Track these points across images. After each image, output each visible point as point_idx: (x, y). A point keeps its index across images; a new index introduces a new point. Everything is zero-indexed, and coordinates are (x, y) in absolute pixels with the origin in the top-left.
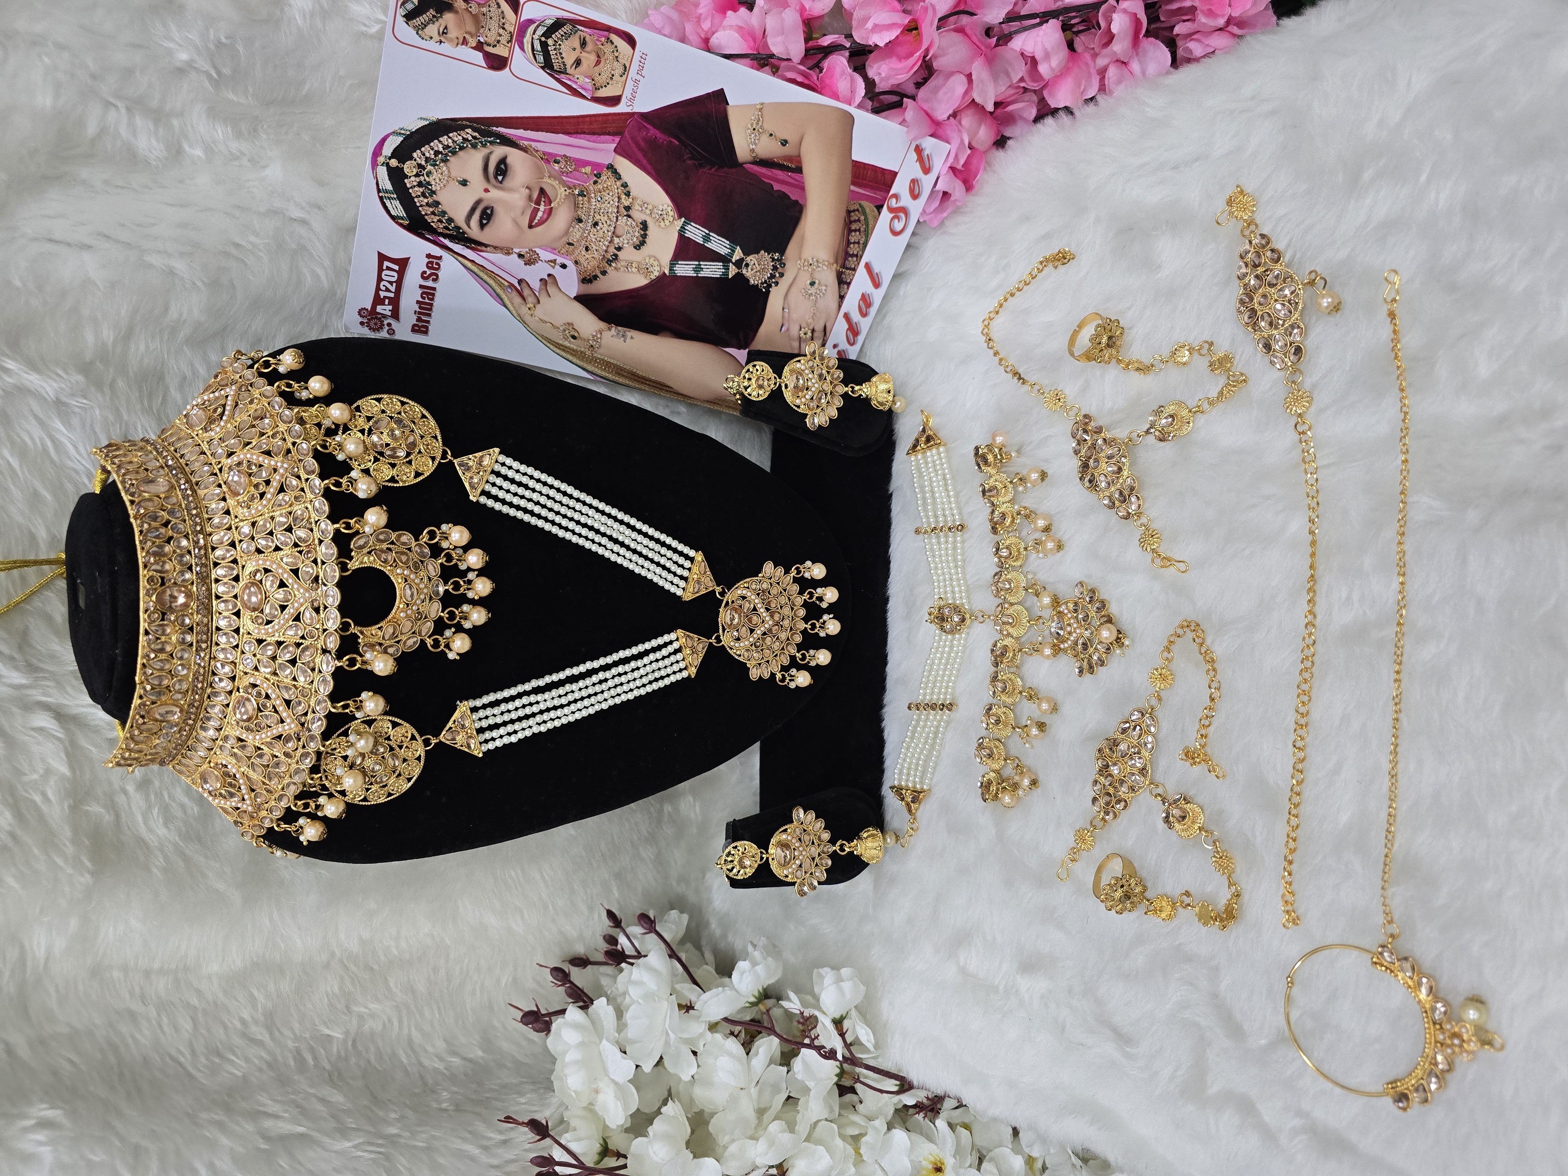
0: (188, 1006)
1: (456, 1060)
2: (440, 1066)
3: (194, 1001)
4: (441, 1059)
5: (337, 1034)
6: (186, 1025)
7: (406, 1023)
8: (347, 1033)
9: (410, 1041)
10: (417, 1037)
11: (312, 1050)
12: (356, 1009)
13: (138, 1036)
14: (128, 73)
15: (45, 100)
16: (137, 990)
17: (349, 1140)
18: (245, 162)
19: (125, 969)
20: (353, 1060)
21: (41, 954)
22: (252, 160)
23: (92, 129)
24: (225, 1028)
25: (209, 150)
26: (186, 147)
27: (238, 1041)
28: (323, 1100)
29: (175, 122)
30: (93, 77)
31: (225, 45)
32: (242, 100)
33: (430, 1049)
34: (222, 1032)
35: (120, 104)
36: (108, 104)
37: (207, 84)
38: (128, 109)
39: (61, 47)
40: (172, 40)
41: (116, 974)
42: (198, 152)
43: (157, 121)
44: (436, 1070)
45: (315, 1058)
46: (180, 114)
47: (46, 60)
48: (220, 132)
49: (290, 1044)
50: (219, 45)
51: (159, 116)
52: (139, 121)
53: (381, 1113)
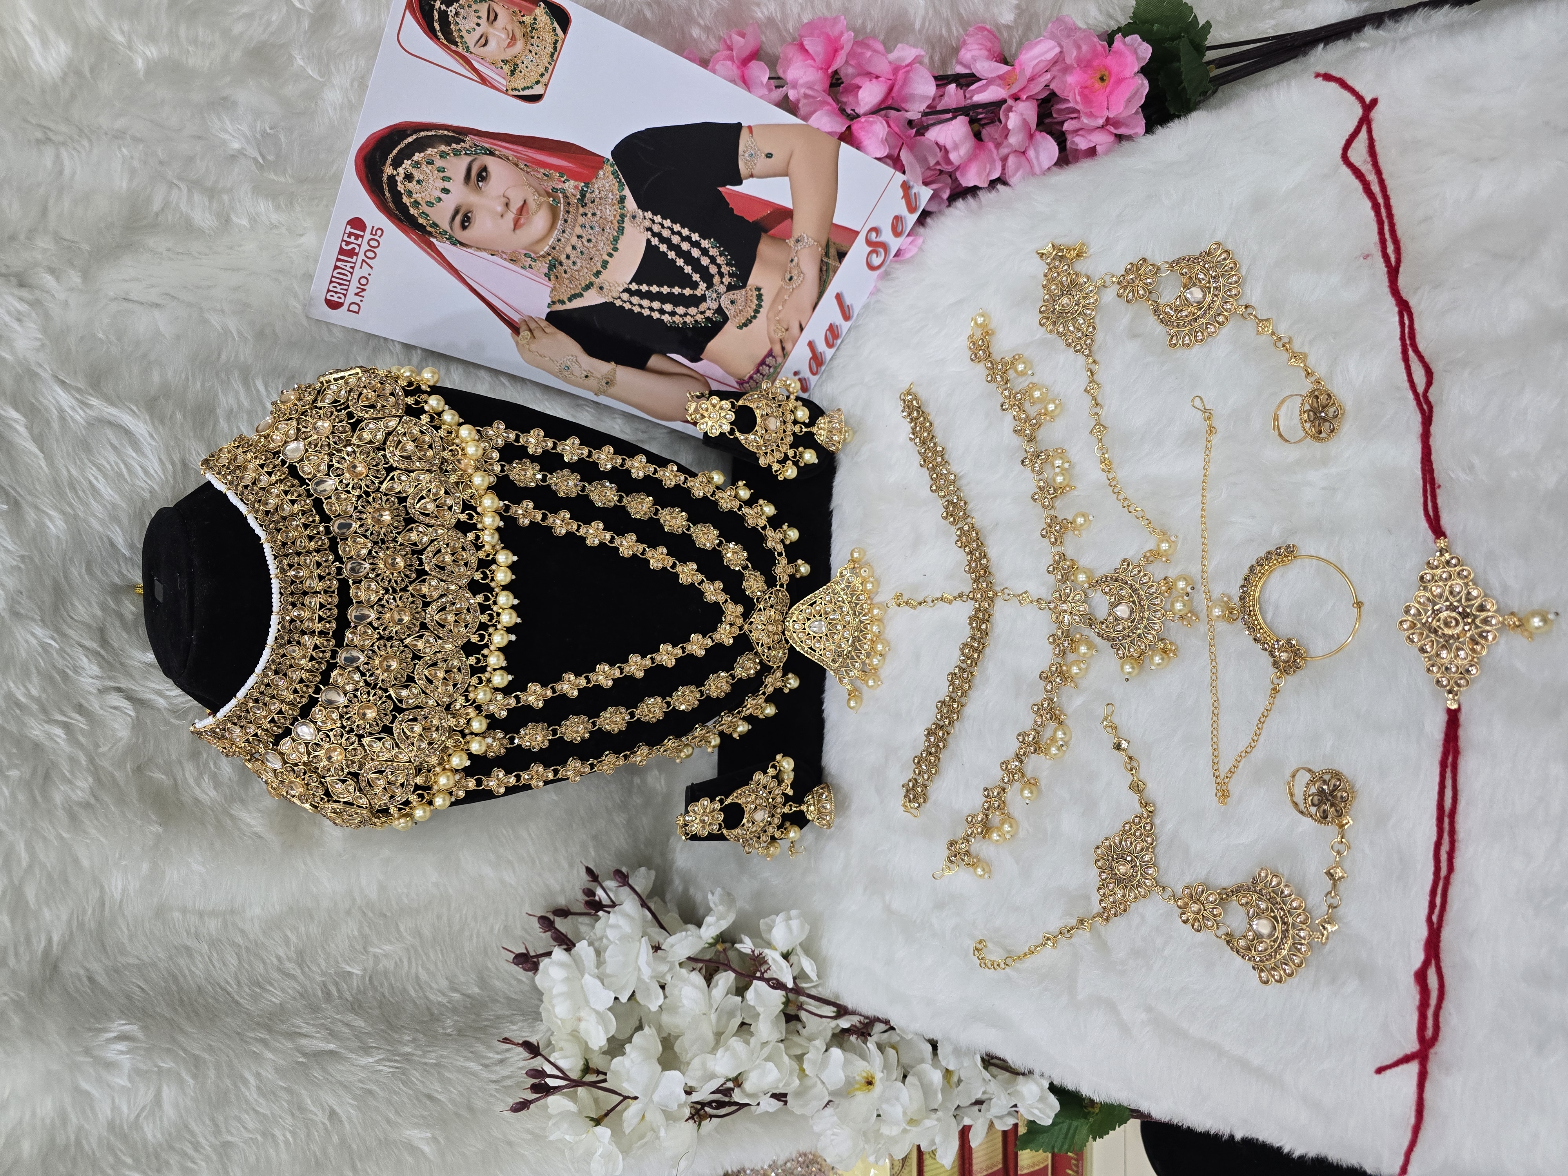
0: (234, 944)
1: (456, 996)
2: (444, 1000)
3: (239, 940)
4: (444, 994)
5: (357, 971)
6: (233, 961)
7: (414, 964)
8: (365, 970)
9: (417, 977)
10: (424, 976)
11: (336, 984)
12: (371, 950)
13: (194, 969)
14: (190, 160)
15: (121, 183)
16: (193, 930)
17: (372, 1056)
18: (283, 230)
19: (184, 911)
20: (370, 993)
21: (117, 895)
22: (289, 230)
23: (156, 206)
24: (264, 963)
25: (253, 220)
26: (235, 219)
27: (275, 975)
28: (347, 1025)
29: (226, 198)
30: (161, 163)
31: (268, 134)
32: (282, 179)
33: (434, 986)
34: (261, 966)
35: (182, 185)
36: (171, 185)
37: (254, 168)
38: (189, 190)
39: (136, 140)
40: (225, 131)
41: (177, 915)
42: (244, 222)
43: (211, 198)
44: (439, 1003)
45: (339, 991)
46: (231, 190)
47: (124, 151)
48: (263, 207)
49: (318, 979)
50: (264, 134)
51: (212, 193)
52: (197, 197)
53: (396, 1036)
